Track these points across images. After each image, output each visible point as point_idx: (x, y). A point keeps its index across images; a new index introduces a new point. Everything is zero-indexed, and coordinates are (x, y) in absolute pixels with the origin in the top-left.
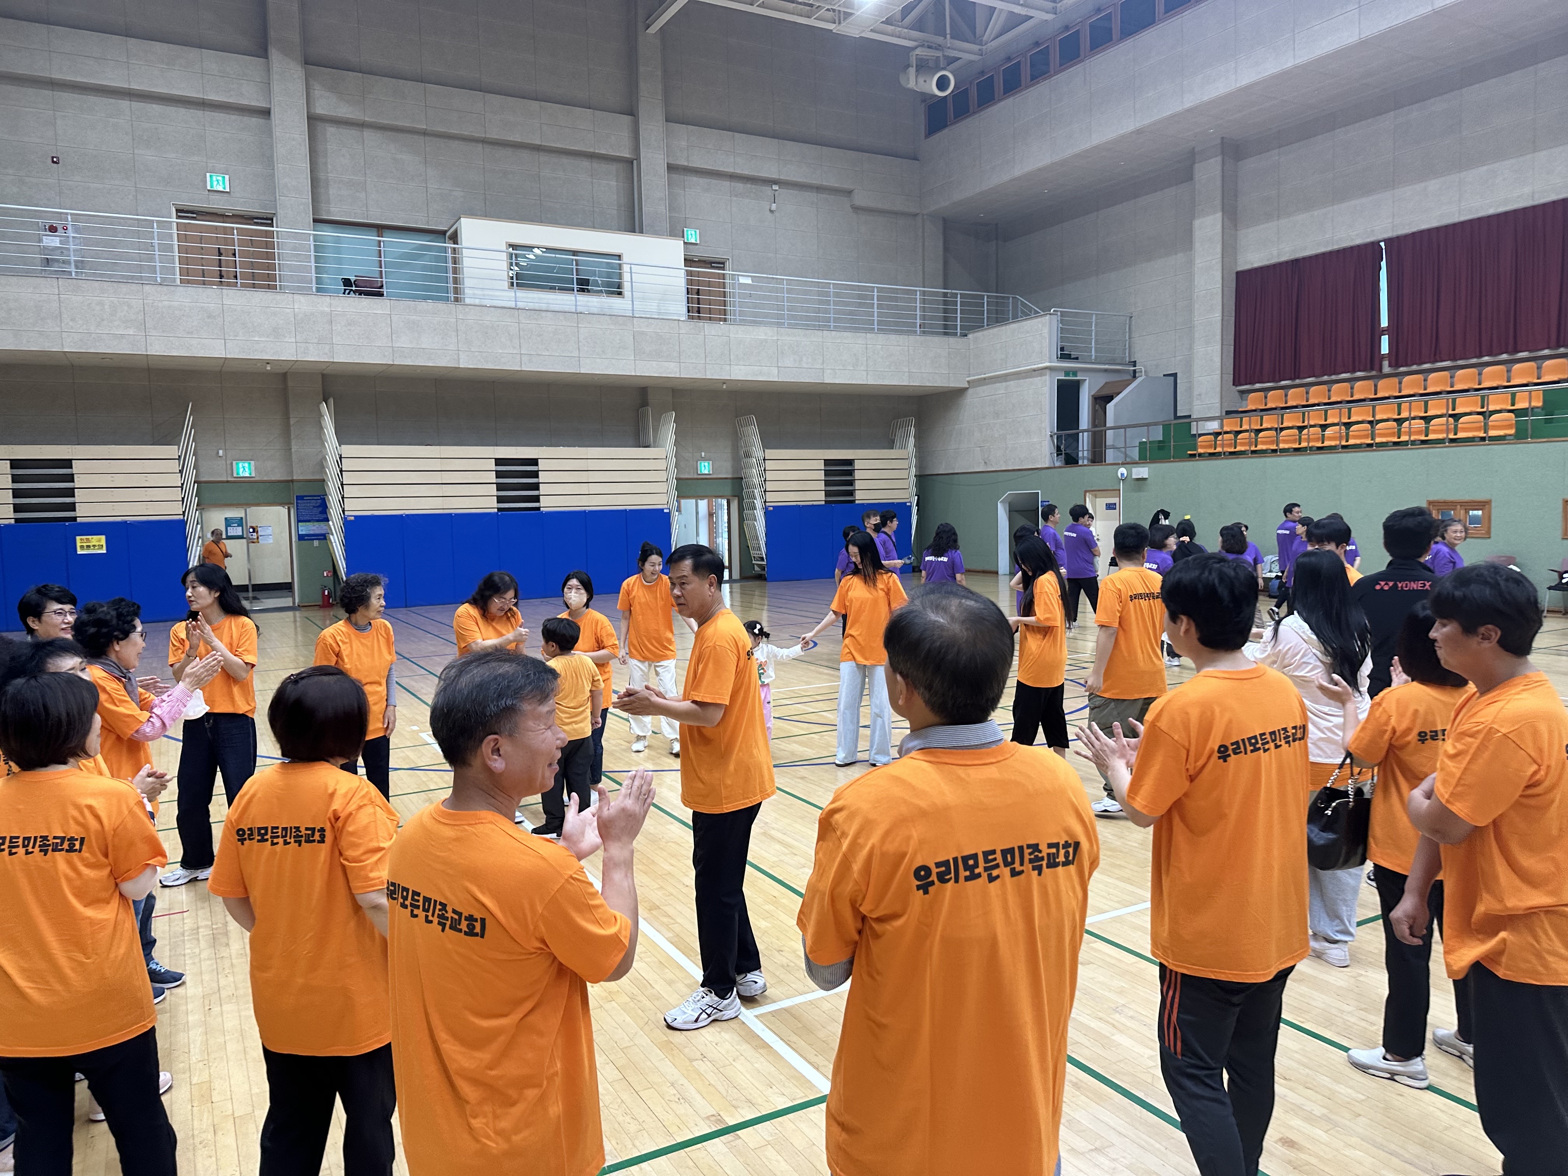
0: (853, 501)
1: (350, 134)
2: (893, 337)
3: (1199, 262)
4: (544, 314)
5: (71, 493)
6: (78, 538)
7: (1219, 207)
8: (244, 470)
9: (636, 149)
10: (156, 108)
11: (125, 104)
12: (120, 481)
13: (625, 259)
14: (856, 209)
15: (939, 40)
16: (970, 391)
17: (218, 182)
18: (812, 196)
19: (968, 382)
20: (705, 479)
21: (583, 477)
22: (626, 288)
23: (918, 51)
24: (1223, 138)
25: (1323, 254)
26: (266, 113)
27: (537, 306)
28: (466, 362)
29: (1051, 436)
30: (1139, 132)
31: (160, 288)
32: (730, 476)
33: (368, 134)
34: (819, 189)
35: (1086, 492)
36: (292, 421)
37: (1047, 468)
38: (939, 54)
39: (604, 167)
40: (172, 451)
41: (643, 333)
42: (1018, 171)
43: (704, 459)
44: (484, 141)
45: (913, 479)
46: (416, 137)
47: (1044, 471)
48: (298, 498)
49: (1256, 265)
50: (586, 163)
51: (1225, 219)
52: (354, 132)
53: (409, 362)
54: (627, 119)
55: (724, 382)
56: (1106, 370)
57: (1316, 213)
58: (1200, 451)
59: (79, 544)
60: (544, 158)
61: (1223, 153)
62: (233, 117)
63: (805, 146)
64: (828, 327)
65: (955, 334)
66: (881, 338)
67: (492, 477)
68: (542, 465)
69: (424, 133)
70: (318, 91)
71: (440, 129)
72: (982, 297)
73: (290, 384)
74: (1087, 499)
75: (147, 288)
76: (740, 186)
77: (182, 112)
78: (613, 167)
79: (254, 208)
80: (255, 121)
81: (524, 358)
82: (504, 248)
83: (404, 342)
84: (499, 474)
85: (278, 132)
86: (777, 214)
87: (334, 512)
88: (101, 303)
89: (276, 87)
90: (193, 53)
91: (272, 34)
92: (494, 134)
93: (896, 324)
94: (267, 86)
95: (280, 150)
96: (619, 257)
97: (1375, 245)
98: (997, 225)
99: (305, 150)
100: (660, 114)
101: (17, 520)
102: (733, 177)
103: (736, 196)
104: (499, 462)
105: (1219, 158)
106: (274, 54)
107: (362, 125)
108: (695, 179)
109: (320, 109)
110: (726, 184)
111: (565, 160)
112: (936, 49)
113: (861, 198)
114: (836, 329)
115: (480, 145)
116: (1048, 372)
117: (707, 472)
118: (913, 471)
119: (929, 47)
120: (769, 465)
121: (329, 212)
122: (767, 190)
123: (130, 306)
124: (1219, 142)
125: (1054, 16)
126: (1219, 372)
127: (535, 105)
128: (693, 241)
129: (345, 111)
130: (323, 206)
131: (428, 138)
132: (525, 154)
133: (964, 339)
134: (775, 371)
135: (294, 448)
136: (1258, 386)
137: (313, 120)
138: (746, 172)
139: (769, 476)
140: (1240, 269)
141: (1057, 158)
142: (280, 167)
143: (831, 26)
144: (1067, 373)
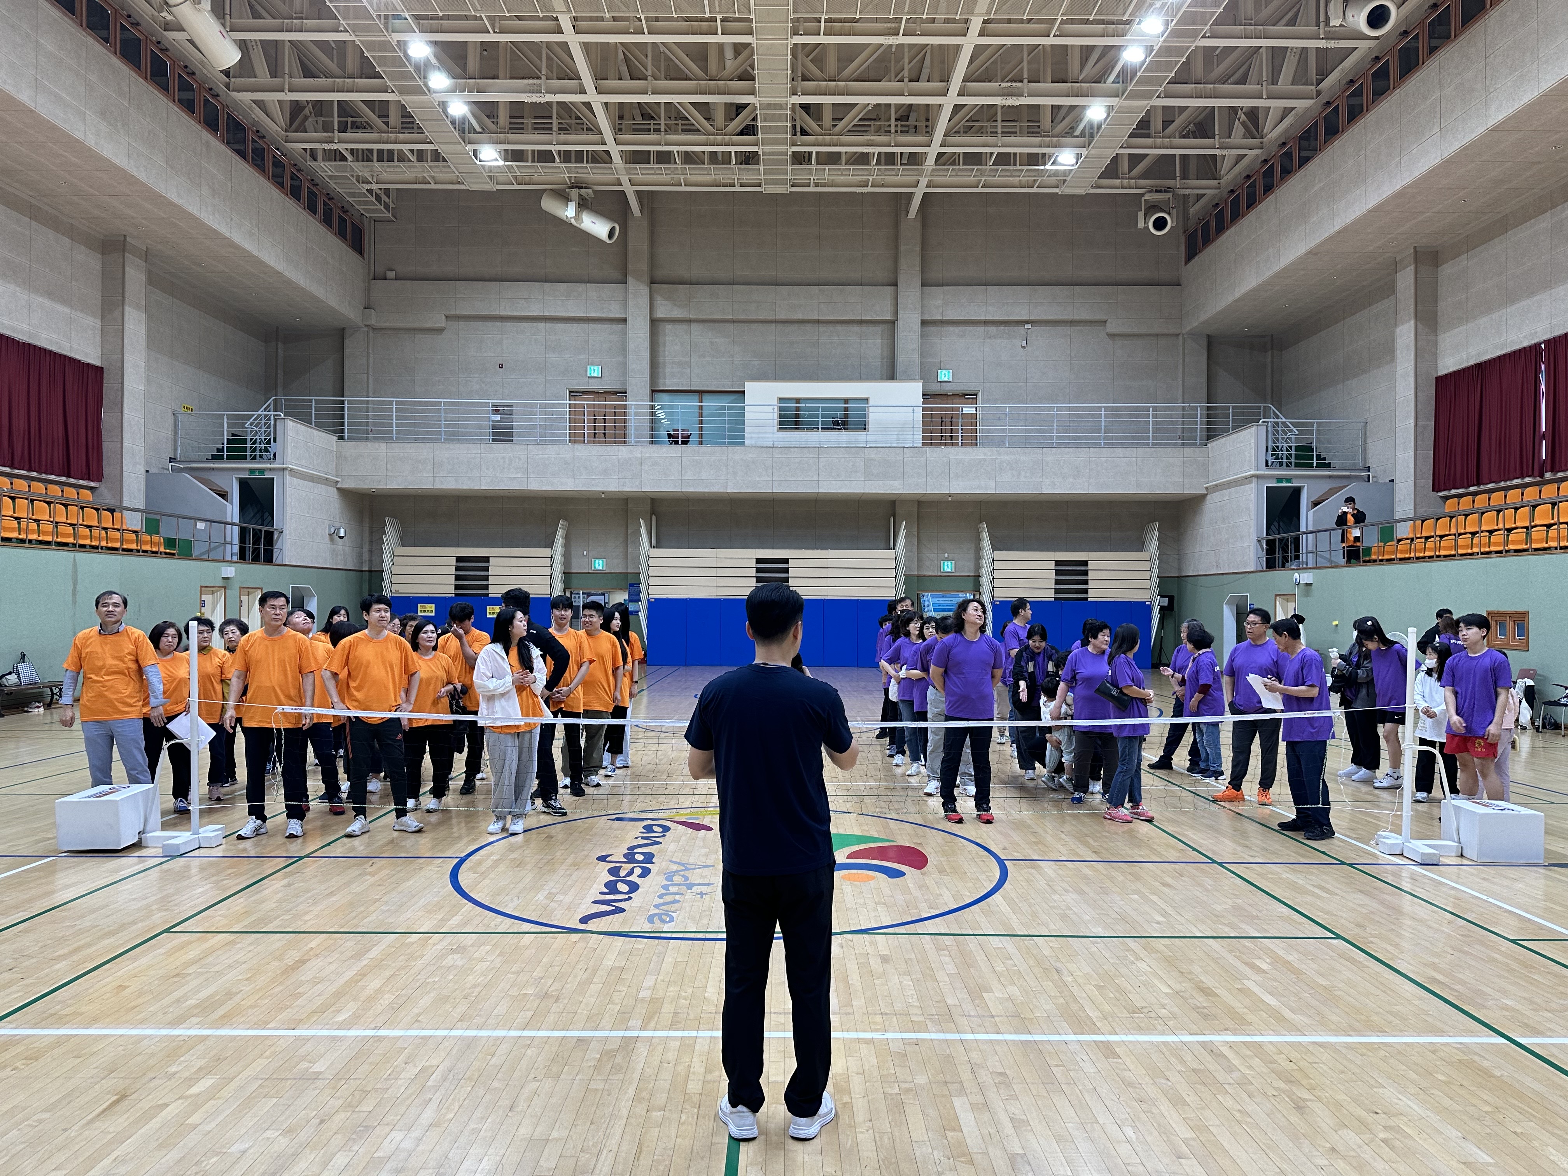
0: (1086, 599)
1: (681, 328)
2: (1120, 451)
3: (1400, 370)
4: (792, 449)
5: (486, 578)
6: (488, 607)
7: (1413, 315)
8: (599, 565)
9: (896, 313)
10: (560, 326)
11: (542, 325)
12: (515, 571)
13: (871, 402)
14: (1112, 336)
15: (1170, 183)
16: (1209, 497)
17: (595, 371)
18: (1067, 330)
19: (1207, 488)
20: (949, 577)
21: (824, 573)
22: (871, 425)
23: (1147, 197)
24: (1415, 247)
25: (1499, 357)
26: (624, 320)
27: (786, 444)
28: (732, 488)
29: (1259, 541)
30: (1311, 253)
31: (537, 446)
32: (972, 574)
33: (694, 327)
34: (1072, 323)
35: (1276, 596)
36: (629, 532)
37: (1253, 572)
38: (1170, 195)
39: (871, 329)
40: (547, 552)
41: (872, 459)
42: (1239, 292)
43: (947, 559)
44: (776, 322)
45: (1155, 580)
46: (727, 325)
47: (1252, 575)
48: (631, 585)
49: (1451, 370)
50: (856, 328)
51: (1420, 326)
52: (684, 327)
53: (692, 490)
54: (890, 289)
55: (950, 495)
56: (1330, 477)
57: (1494, 316)
58: (1373, 557)
59: (488, 611)
60: (822, 328)
61: (1416, 261)
62: (606, 326)
63: (1057, 288)
64: (1050, 446)
65: (1195, 445)
66: (1106, 452)
67: (753, 572)
68: (791, 563)
69: (733, 321)
70: (659, 301)
71: (742, 317)
72: (1228, 408)
73: (630, 506)
74: (1278, 603)
75: (530, 446)
76: (993, 330)
77: (574, 327)
78: (879, 329)
79: (616, 387)
80: (618, 327)
81: (776, 483)
82: (775, 402)
83: (689, 476)
84: (758, 570)
85: (630, 334)
86: (1029, 349)
87: (643, 596)
88: (503, 458)
89: (631, 303)
90: (581, 287)
91: (630, 266)
92: (782, 316)
93: (1134, 438)
94: (625, 304)
95: (631, 346)
96: (866, 400)
97: (1537, 346)
98: (1272, 336)
99: (647, 344)
100: (917, 282)
101: (456, 595)
102: (986, 323)
103: (990, 338)
104: (758, 561)
105: (1412, 267)
106: (630, 280)
107: (690, 321)
108: (951, 329)
109: (660, 314)
110: (981, 329)
111: (839, 328)
112: (1165, 191)
113: (1111, 328)
114: (1059, 446)
115: (774, 325)
116: (1254, 480)
117: (949, 570)
118: (1156, 572)
119: (1157, 191)
120: (997, 565)
121: (664, 385)
122: (1021, 330)
123: (520, 459)
124: (1412, 251)
125: (1261, 151)
126: (1412, 478)
127: (815, 289)
128: (946, 379)
129: (677, 313)
130: (661, 381)
131: (735, 324)
132: (808, 327)
133: (1204, 448)
134: (993, 484)
135: (630, 550)
136: (1453, 492)
137: (655, 323)
138: (997, 318)
139: (997, 574)
140: (1440, 373)
141: (1260, 280)
142: (631, 357)
143: (1056, 190)
144: (1279, 480)
